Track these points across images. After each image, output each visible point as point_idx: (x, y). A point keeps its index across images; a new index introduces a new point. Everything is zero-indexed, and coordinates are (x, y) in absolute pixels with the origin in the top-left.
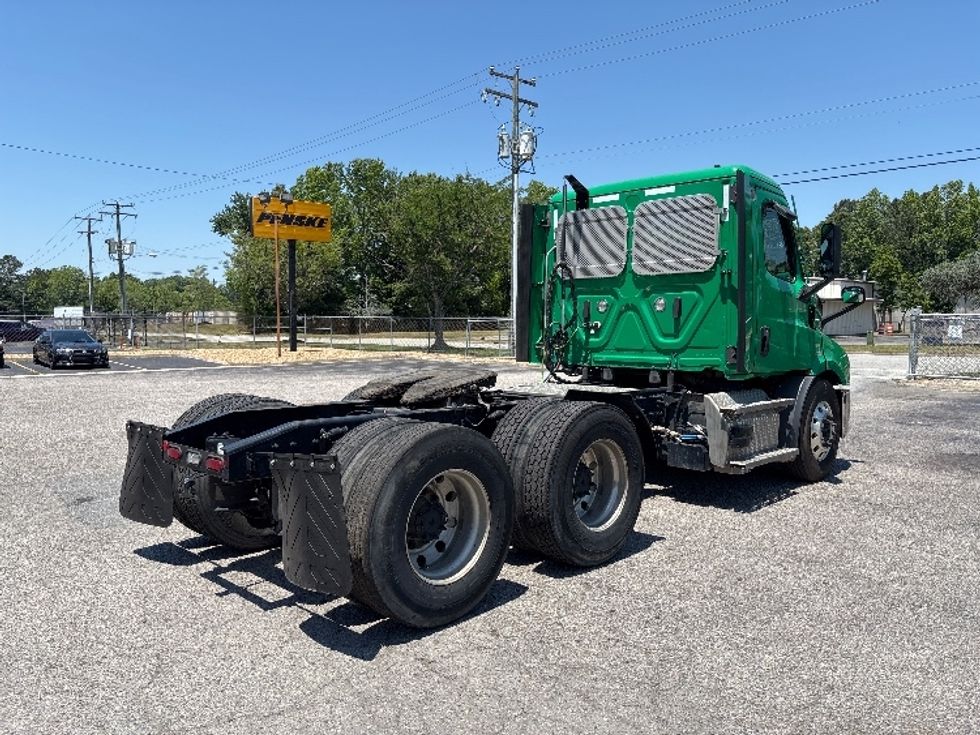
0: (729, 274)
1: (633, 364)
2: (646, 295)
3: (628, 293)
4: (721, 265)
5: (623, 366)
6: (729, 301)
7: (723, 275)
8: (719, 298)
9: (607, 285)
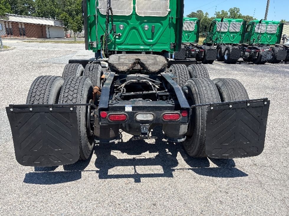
0: (172, 18)
1: (136, 49)
2: (140, 24)
3: (133, 22)
4: (169, 15)
5: (131, 50)
6: (172, 28)
7: (170, 18)
8: (168, 27)
9: (124, 19)
